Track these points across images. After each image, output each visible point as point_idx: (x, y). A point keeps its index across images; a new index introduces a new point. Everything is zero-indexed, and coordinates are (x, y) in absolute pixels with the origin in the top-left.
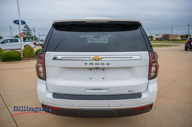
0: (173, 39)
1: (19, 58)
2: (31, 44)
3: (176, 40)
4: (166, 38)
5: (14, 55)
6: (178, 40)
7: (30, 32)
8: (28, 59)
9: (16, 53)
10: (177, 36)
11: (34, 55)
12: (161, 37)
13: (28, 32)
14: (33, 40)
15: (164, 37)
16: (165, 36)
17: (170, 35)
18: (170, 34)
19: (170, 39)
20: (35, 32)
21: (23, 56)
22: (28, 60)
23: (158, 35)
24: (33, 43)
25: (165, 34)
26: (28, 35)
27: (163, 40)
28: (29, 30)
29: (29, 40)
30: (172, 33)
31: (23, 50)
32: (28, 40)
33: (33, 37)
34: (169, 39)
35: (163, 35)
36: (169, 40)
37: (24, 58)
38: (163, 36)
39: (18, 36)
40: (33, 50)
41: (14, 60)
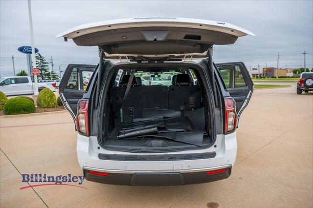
0: (279, 76)
1: (31, 109)
2: (48, 85)
3: (285, 77)
4: (269, 73)
5: (24, 104)
6: (289, 77)
7: (44, 66)
8: (46, 109)
9: (28, 101)
10: (286, 70)
11: (55, 104)
12: (261, 72)
13: (43, 66)
14: (50, 78)
15: (265, 73)
16: (266, 71)
17: (276, 69)
18: (275, 67)
19: (276, 74)
20: (53, 65)
21: (38, 105)
22: (45, 111)
23: (256, 69)
24: (53, 84)
25: (267, 67)
26: (41, 71)
27: (264, 78)
28: (43, 63)
29: (43, 78)
30: (278, 66)
31: (38, 96)
32: (41, 79)
33: (49, 73)
34: (275, 76)
35: (264, 68)
36: (273, 77)
37: (39, 109)
38: (264, 71)
39: (24, 72)
40: (54, 95)
41: (24, 112)
